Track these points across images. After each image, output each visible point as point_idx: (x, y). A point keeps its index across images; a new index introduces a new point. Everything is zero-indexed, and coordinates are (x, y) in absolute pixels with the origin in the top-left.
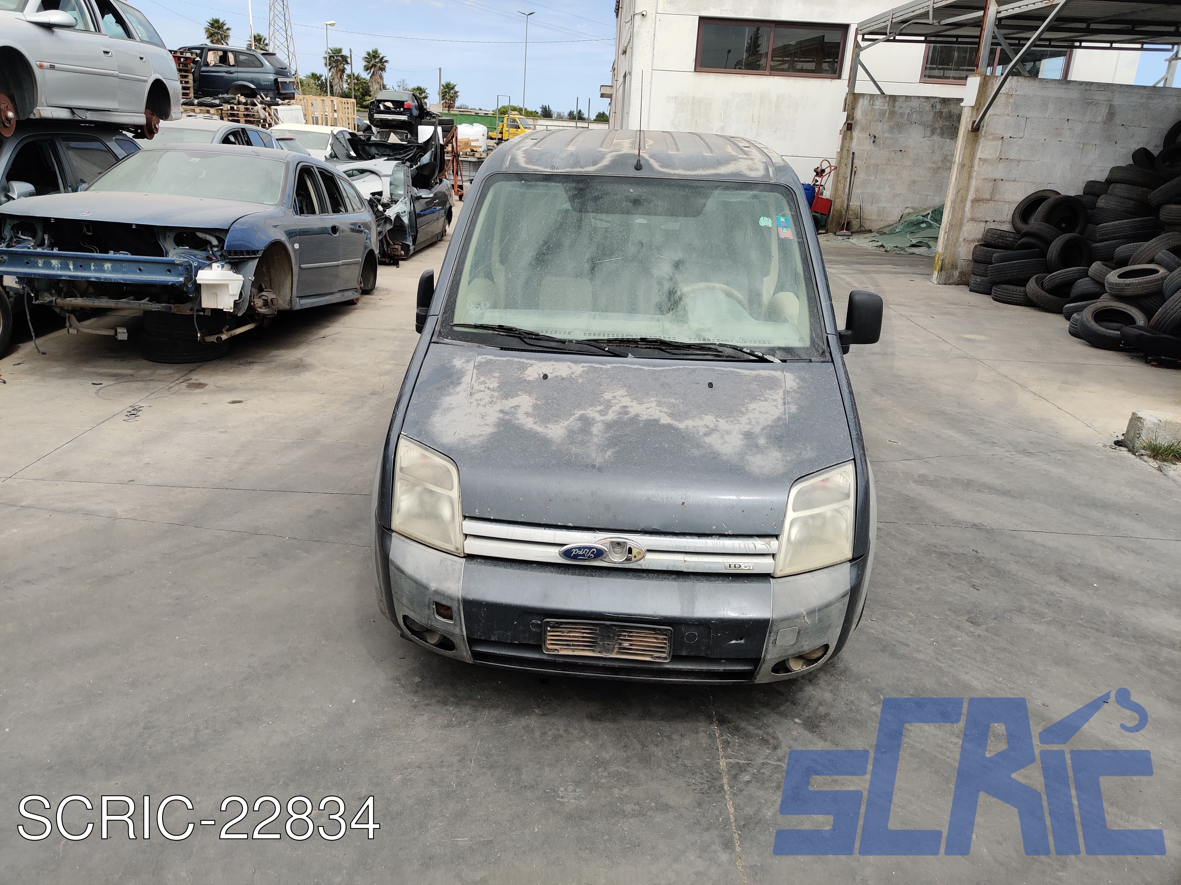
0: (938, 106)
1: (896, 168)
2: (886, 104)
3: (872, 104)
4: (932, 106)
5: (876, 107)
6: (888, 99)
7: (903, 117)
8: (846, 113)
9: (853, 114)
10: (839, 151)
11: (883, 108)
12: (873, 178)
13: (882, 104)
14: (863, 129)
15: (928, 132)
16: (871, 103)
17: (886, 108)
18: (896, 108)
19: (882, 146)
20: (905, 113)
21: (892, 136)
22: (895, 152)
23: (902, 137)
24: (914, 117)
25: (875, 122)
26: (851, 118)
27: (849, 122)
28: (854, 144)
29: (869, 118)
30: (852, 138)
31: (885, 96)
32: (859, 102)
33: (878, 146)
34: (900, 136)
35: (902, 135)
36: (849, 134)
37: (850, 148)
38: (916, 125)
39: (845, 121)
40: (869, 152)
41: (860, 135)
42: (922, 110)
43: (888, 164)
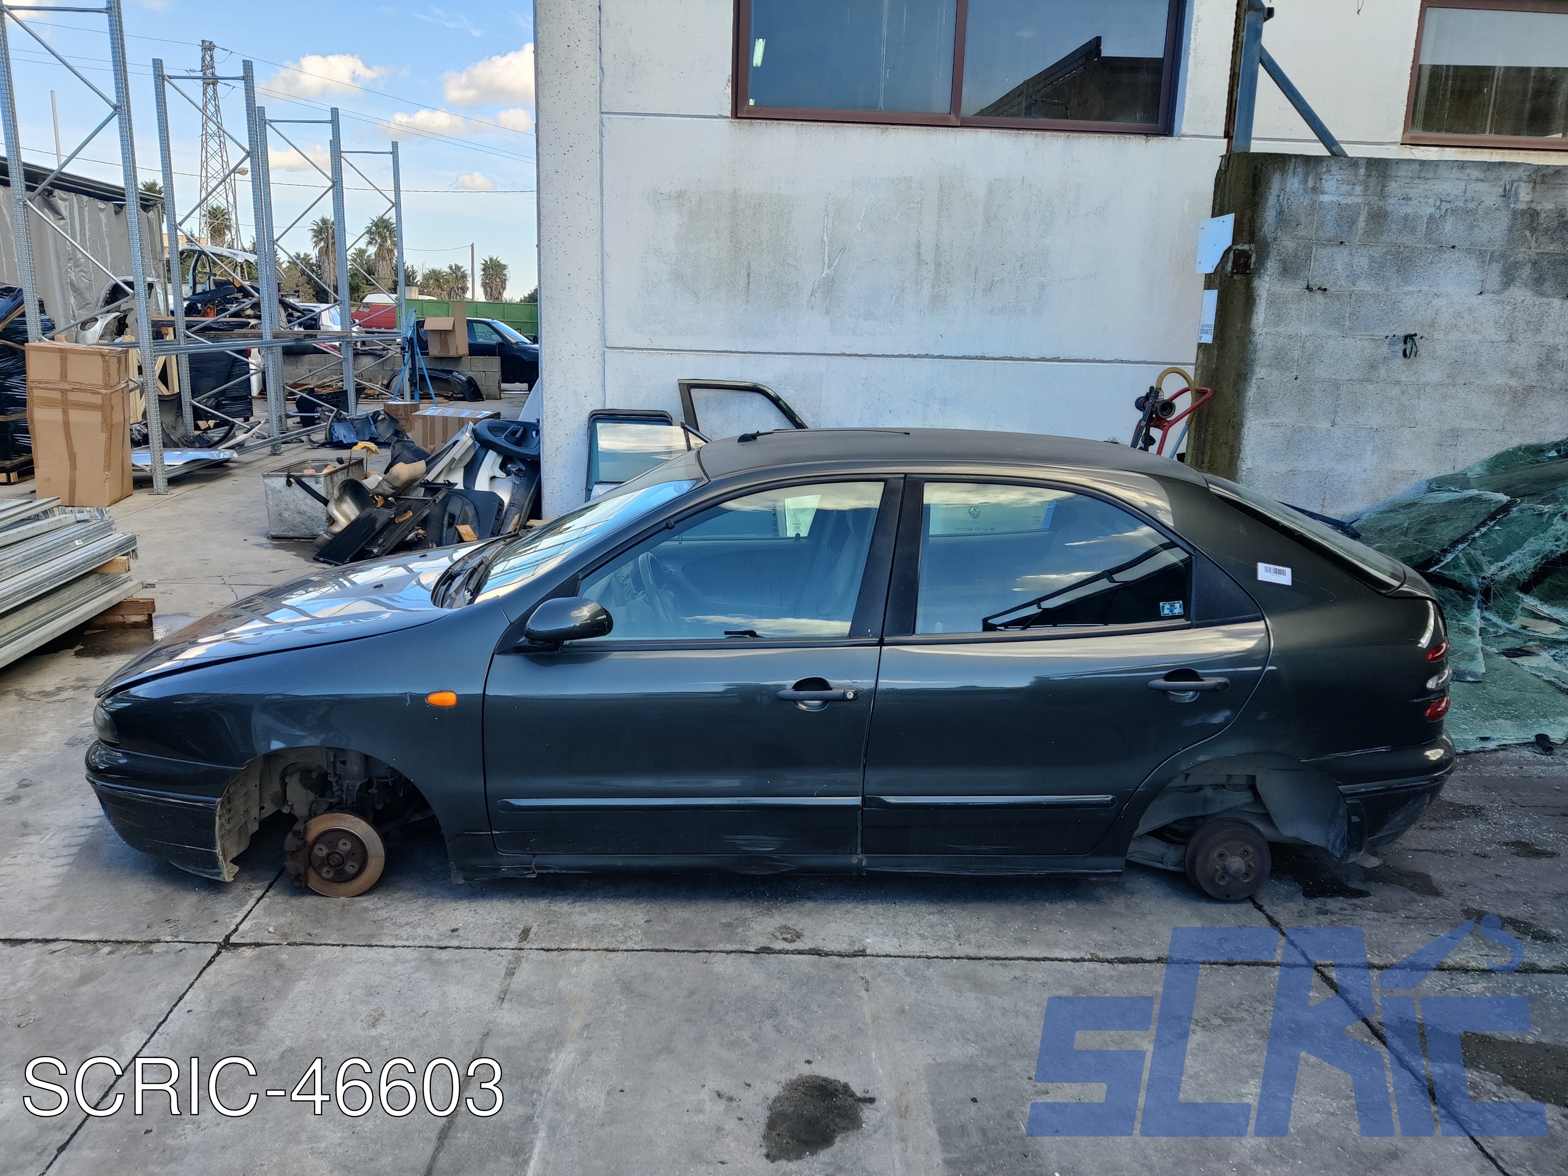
0: (1524, 194)
1: (1395, 391)
2: (1359, 189)
3: (1314, 189)
4: (1505, 194)
5: (1325, 199)
6: (1362, 171)
7: (1413, 230)
8: (1229, 220)
9: (1252, 220)
10: (1208, 339)
11: (1349, 201)
12: (1325, 425)
13: (1345, 188)
14: (1287, 271)
15: (1494, 278)
16: (1310, 183)
17: (1359, 200)
18: (1392, 201)
19: (1347, 323)
20: (1416, 217)
21: (1381, 290)
22: (1392, 340)
23: (1411, 293)
24: (1449, 228)
25: (1325, 246)
26: (1245, 235)
27: (1239, 247)
28: (1260, 316)
29: (1304, 233)
30: (1250, 301)
31: (1354, 163)
32: (1268, 181)
33: (1336, 322)
34: (1406, 289)
35: (1410, 288)
36: (1241, 287)
37: (1247, 332)
38: (1456, 255)
39: (1229, 243)
40: (1308, 344)
41: (1278, 288)
42: (1471, 206)
43: (1369, 380)
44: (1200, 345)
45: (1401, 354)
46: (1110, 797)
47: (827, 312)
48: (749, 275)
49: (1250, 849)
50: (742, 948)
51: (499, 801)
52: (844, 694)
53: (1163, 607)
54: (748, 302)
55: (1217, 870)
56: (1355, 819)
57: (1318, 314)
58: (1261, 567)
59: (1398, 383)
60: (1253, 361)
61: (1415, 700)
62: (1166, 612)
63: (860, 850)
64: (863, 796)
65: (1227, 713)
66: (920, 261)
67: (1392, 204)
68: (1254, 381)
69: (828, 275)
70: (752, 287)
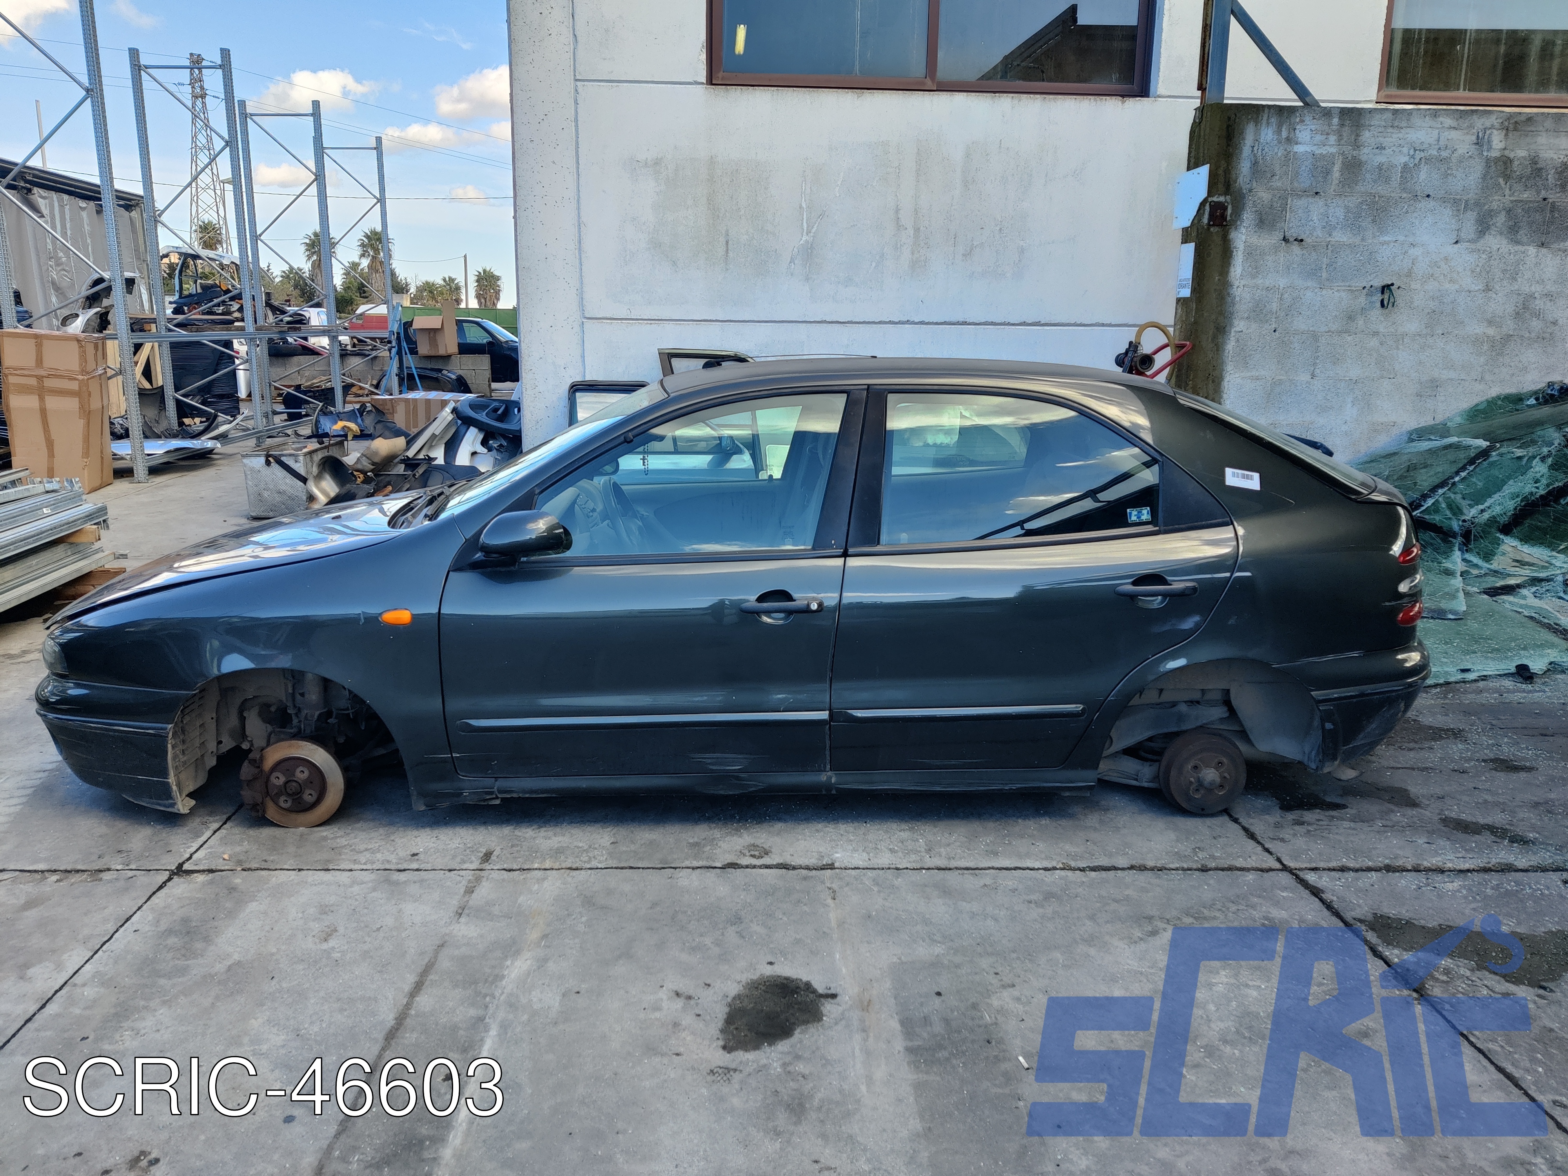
0: (1497, 143)
1: (1374, 342)
2: (1333, 139)
3: (1288, 139)
5: (1300, 149)
6: (1336, 121)
7: (1388, 180)
8: (1204, 171)
9: (1227, 172)
10: (1186, 293)
11: (1324, 151)
12: (1305, 377)
13: (1319, 138)
14: (1263, 222)
15: (1469, 227)
16: (1284, 134)
17: (1333, 150)
18: (1366, 150)
19: (1324, 275)
20: (1392, 166)
21: (1357, 240)
22: (1370, 290)
23: (1387, 243)
24: (1424, 177)
25: (1300, 197)
26: (1221, 186)
27: (1215, 199)
28: (1238, 269)
29: (1279, 184)
30: (1227, 253)
31: (1327, 113)
32: (1242, 133)
33: (1313, 273)
34: (1382, 239)
35: (1386, 238)
36: (1217, 239)
37: (1225, 284)
38: (1431, 204)
39: (1203, 194)
40: (1286, 296)
41: (1254, 240)
42: (1444, 154)
43: (1347, 331)
44: (1178, 300)
45: (1379, 304)
46: (1080, 707)
47: (807, 279)
48: (727, 242)
49: (1225, 760)
50: (708, 864)
51: (458, 722)
52: (808, 605)
53: (1130, 513)
54: (727, 270)
55: (1191, 782)
56: (1329, 726)
57: (1295, 266)
58: (1229, 471)
59: (1376, 333)
60: (1232, 314)
61: (1387, 604)
62: (1134, 518)
63: (828, 767)
64: (830, 710)
65: (1197, 618)
66: (899, 226)
67: (1365, 154)
68: (1233, 334)
69: (807, 242)
70: (731, 254)
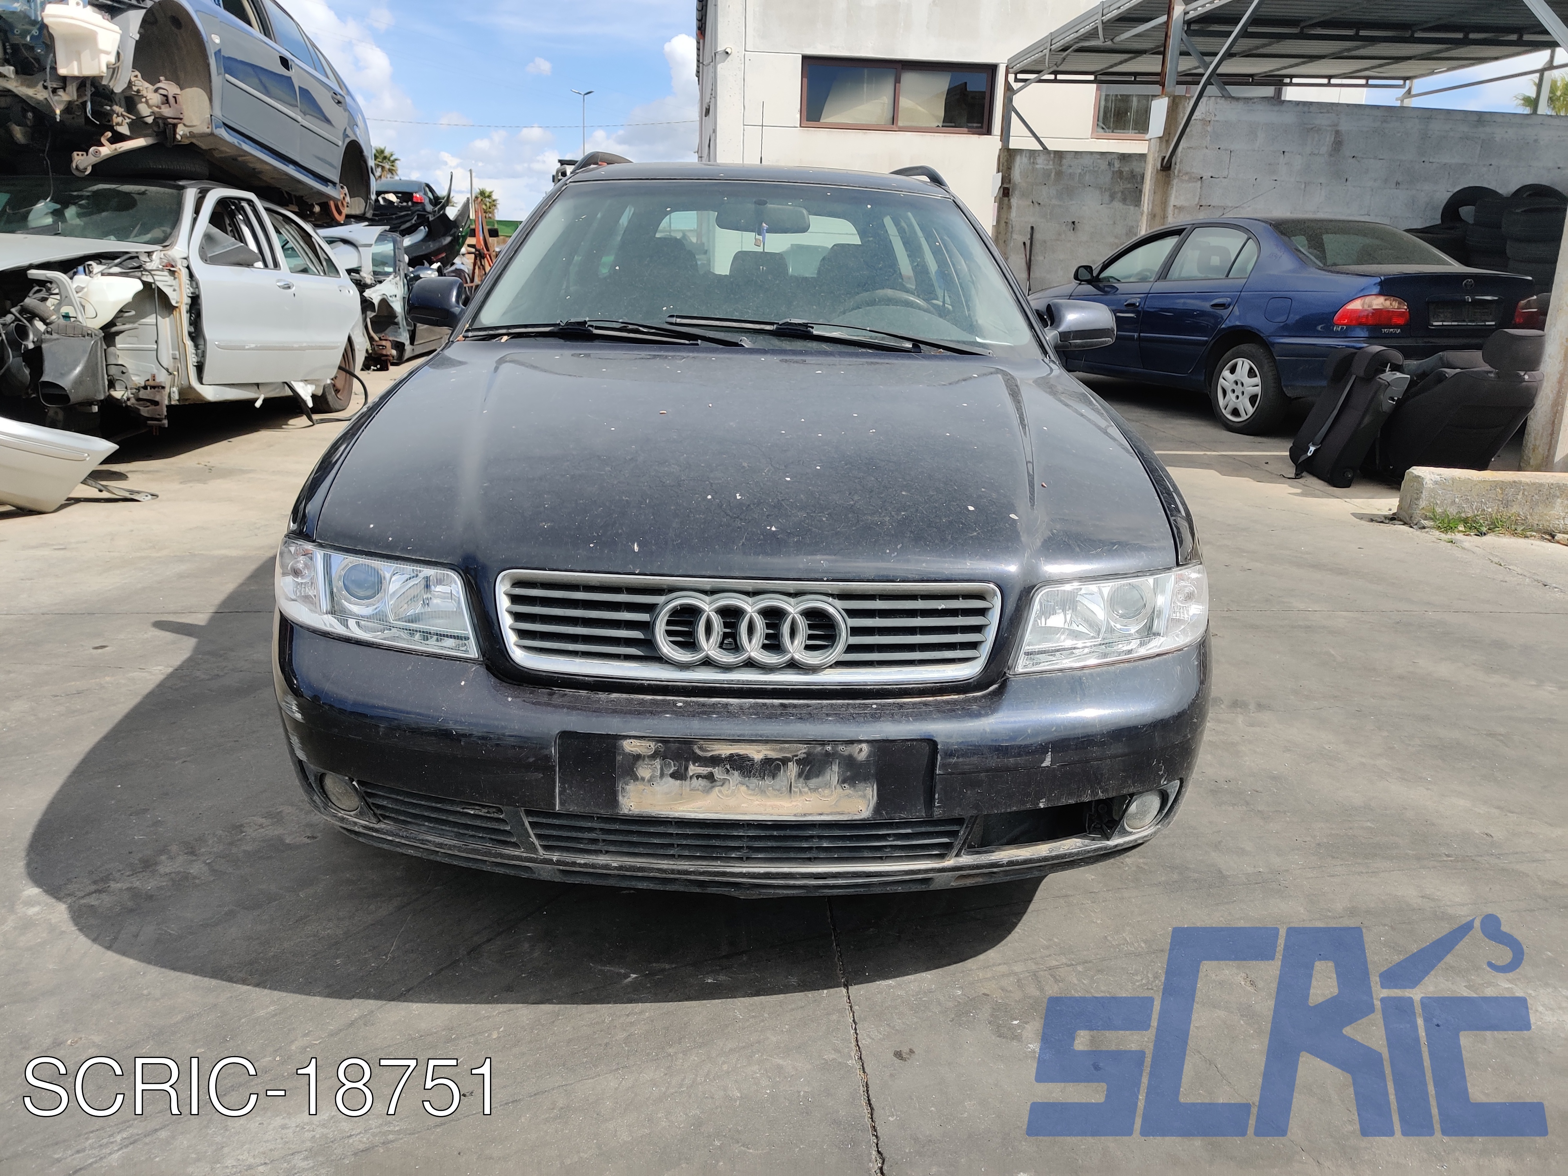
0: (1117, 165)
1: (1069, 245)
2: (1051, 163)
3: (1033, 163)
4: (1109, 164)
5: (1038, 166)
6: (1052, 155)
7: (1073, 179)
8: (1000, 174)
9: (1010, 176)
10: (995, 224)
11: (1047, 167)
13: (1045, 162)
14: (1024, 195)
15: (1107, 198)
16: (1032, 160)
17: (1051, 167)
18: (1064, 167)
19: (1049, 217)
20: (1075, 173)
21: (1061, 203)
22: (1066, 223)
23: (1073, 204)
24: (1088, 178)
25: (1039, 185)
26: (1007, 181)
27: (1005, 186)
28: (1015, 214)
29: (1030, 180)
30: (1011, 207)
31: (1049, 152)
32: (1016, 160)
33: (1044, 216)
34: (1071, 203)
35: (1074, 202)
36: (1007, 201)
37: (1009, 221)
38: (1091, 189)
39: (1000, 185)
41: (1020, 202)
42: (1096, 169)
43: (1058, 240)
45: (1071, 229)
57: (1037, 213)
59: (1069, 241)
60: (1012, 233)
67: (1064, 169)
68: (1012, 241)
